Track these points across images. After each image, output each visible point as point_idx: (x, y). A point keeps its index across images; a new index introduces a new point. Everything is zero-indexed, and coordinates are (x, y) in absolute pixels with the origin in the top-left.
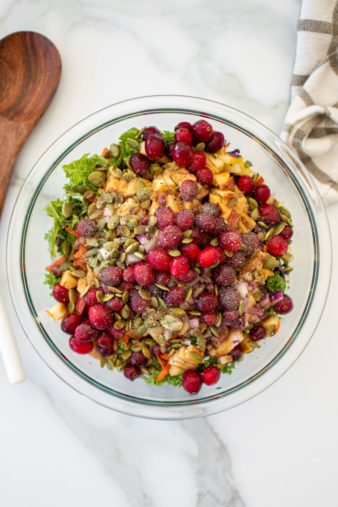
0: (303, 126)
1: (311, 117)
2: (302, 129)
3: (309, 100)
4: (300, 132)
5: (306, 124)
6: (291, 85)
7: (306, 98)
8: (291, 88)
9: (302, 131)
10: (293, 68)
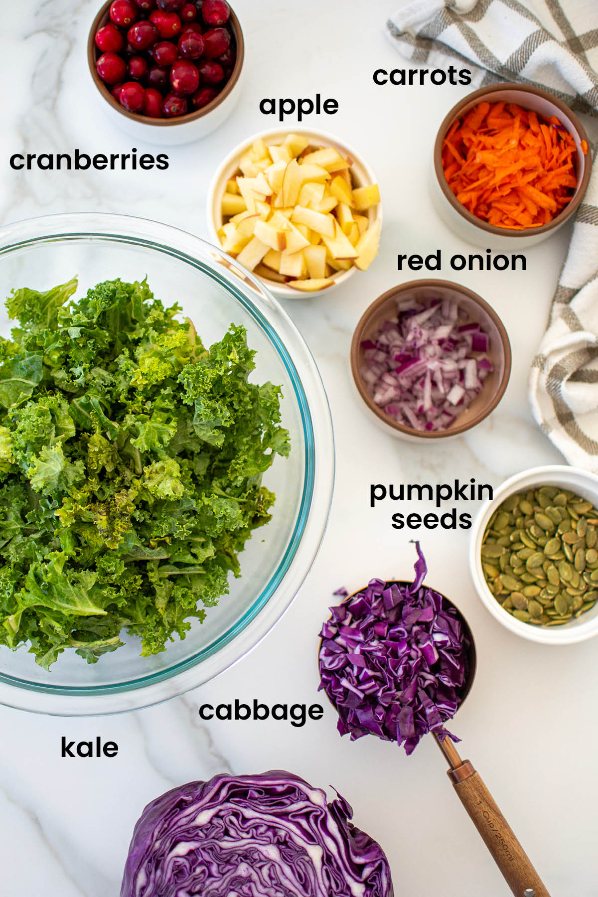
0: (564, 360)
1: (577, 349)
2: (561, 365)
3: (576, 324)
4: (558, 368)
5: (569, 357)
6: (554, 300)
7: (572, 321)
8: (553, 305)
9: (562, 367)
10: (560, 275)
